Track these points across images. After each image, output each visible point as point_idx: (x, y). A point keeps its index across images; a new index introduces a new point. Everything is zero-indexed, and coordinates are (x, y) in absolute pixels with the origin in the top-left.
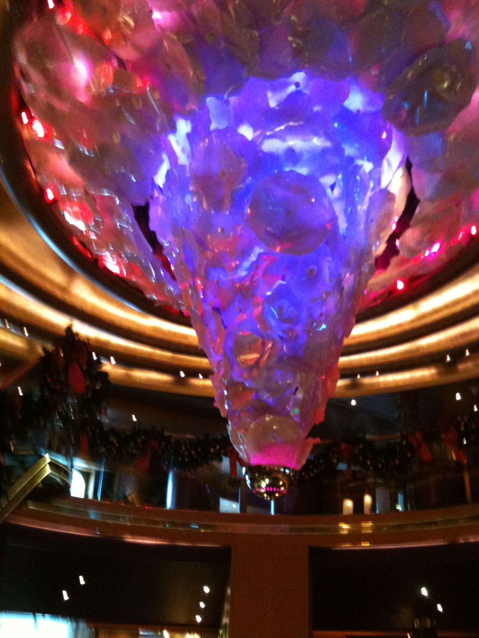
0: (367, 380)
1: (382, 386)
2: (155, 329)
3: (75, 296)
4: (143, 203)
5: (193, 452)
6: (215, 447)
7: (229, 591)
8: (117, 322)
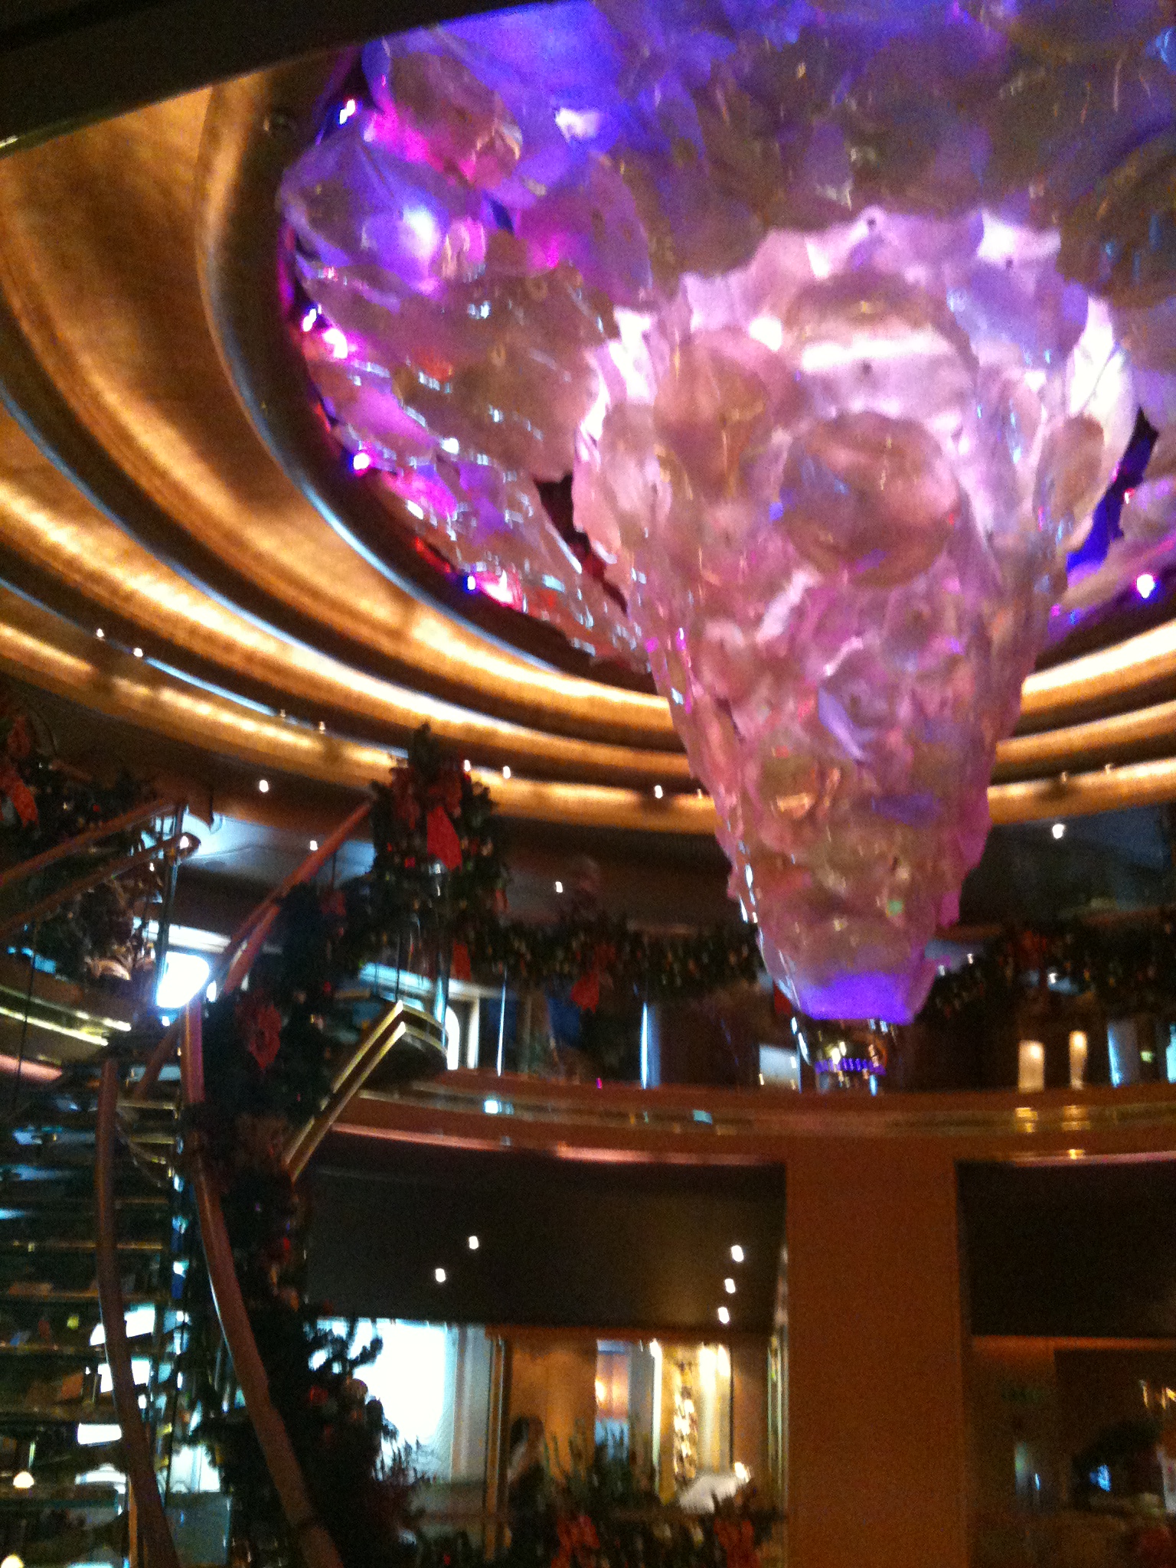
0: (1088, 780)
1: (1125, 790)
2: (592, 701)
3: (420, 646)
4: (557, 476)
5: (691, 965)
6: (738, 952)
7: (785, 1256)
8: (511, 693)
